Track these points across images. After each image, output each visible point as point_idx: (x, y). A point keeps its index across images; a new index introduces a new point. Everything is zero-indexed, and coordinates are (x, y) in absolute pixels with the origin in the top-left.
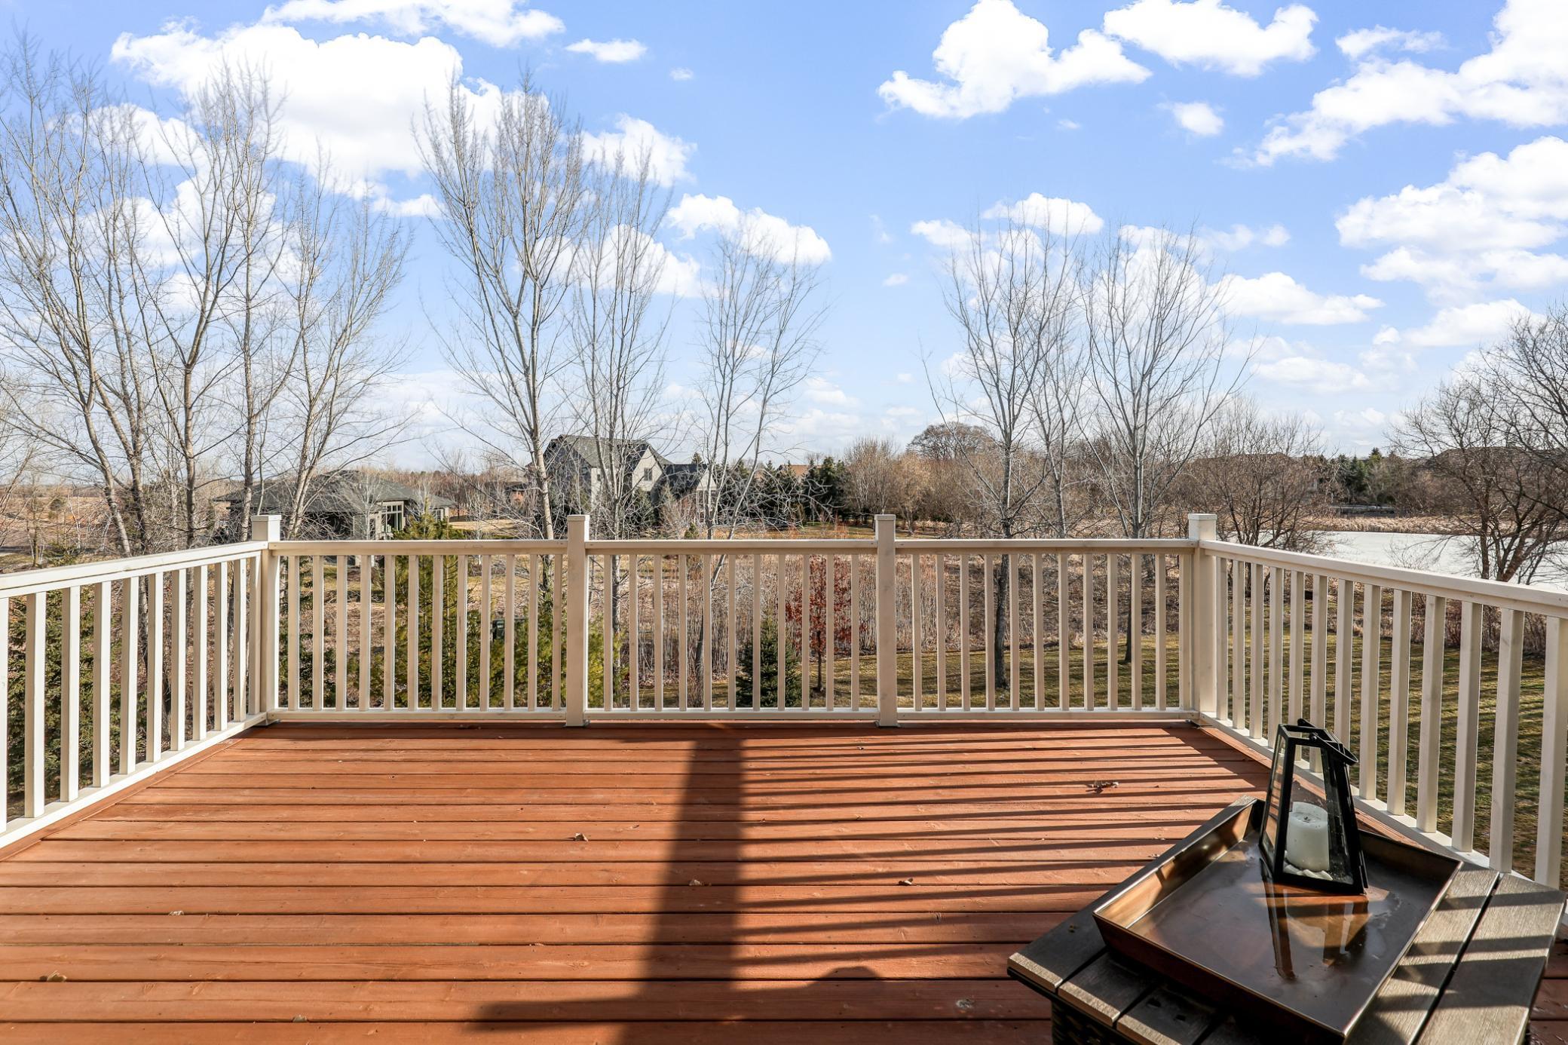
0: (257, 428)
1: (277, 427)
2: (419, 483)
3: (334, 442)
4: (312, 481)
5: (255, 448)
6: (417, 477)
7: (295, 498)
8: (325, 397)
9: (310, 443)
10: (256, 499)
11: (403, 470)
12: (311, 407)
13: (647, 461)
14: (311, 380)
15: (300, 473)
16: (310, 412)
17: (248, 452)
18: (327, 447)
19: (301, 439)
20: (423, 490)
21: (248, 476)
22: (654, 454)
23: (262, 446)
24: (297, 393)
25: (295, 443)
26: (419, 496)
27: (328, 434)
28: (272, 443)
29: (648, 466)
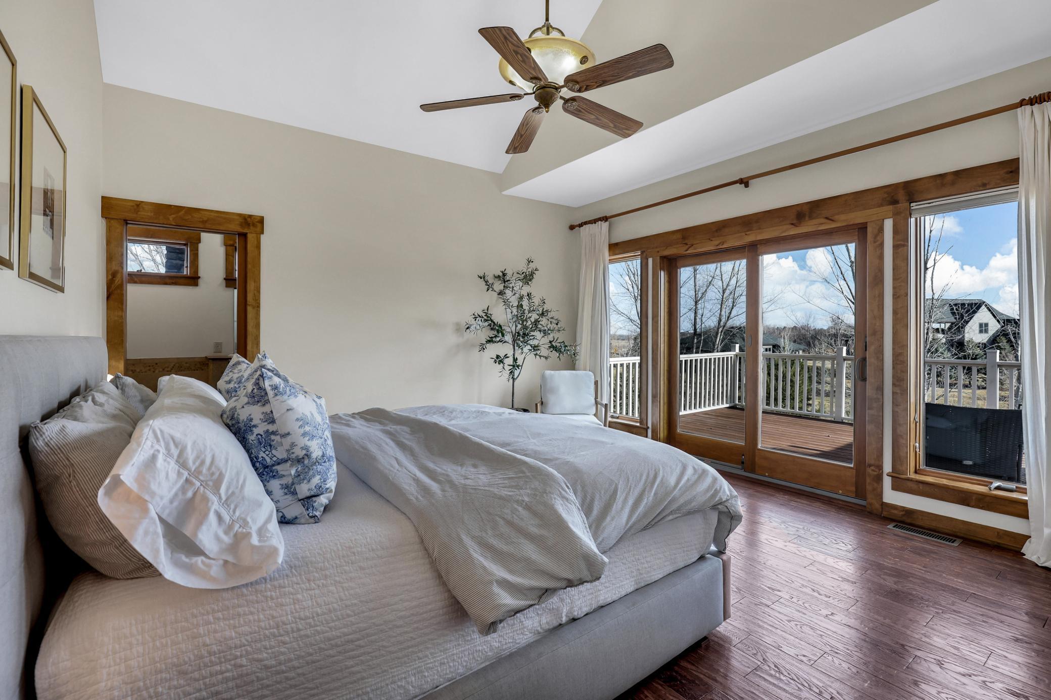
0: (699, 306)
1: (708, 306)
2: (782, 334)
3: (736, 312)
4: (724, 333)
5: (699, 316)
6: (780, 331)
7: (716, 341)
8: (731, 288)
9: (723, 313)
10: (699, 342)
11: (772, 326)
12: (724, 293)
13: (983, 316)
14: (723, 280)
15: (718, 329)
16: (723, 296)
17: (695, 319)
18: (732, 315)
19: (719, 311)
20: (784, 338)
21: (695, 330)
22: (990, 309)
23: (702, 316)
24: (717, 287)
25: (716, 314)
26: (781, 342)
27: (732, 308)
28: (707, 314)
29: (984, 321)
